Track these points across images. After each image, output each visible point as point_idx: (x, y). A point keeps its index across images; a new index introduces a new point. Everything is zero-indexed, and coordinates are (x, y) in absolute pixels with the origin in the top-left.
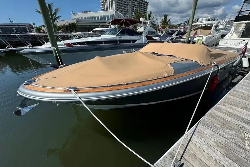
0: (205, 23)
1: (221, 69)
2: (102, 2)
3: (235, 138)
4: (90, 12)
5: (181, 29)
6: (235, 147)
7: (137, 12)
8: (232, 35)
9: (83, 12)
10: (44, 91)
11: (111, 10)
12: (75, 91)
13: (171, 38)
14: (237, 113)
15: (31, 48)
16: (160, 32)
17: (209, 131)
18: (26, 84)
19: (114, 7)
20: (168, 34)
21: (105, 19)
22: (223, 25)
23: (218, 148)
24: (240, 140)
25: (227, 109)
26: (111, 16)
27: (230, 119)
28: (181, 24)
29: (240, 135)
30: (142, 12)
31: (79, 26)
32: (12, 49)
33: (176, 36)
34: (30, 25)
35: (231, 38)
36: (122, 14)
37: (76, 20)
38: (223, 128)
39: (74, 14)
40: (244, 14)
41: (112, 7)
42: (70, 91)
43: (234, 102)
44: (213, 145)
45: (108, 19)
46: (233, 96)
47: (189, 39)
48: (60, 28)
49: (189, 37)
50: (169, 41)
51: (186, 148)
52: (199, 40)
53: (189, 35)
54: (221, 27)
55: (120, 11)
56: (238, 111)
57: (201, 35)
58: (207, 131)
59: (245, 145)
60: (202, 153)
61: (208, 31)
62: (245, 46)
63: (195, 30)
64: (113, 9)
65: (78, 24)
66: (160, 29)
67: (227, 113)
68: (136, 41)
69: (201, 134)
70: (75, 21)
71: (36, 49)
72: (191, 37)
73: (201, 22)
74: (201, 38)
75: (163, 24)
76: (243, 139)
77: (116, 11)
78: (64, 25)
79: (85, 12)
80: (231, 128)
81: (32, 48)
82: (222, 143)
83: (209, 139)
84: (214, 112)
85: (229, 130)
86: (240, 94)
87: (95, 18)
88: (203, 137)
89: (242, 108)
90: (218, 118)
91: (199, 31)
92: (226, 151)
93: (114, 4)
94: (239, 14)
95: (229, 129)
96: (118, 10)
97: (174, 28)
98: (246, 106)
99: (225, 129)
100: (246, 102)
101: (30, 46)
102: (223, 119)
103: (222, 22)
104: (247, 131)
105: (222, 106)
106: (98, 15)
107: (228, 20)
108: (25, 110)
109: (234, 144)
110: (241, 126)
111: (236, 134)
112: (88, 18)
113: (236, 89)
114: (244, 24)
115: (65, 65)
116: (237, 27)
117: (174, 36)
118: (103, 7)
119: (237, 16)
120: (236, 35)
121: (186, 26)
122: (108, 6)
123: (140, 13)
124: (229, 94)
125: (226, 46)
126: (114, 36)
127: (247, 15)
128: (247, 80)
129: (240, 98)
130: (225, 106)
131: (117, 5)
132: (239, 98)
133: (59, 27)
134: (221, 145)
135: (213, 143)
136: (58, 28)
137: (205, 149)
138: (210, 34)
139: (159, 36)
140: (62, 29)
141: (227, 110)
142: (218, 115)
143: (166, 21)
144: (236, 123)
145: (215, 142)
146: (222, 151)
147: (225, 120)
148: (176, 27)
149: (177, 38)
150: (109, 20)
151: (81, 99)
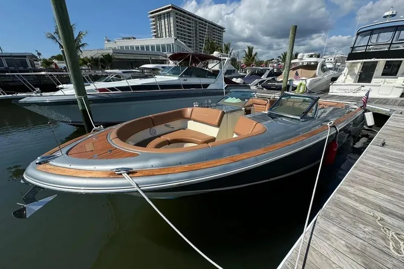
0: (307, 60)
1: (340, 130)
2: (154, 25)
3: (375, 239)
4: (134, 38)
5: (274, 67)
6: (376, 252)
7: (209, 41)
8: (346, 78)
9: (123, 39)
10: (75, 175)
11: (168, 37)
12: (128, 174)
13: (260, 80)
14: (371, 198)
15: (39, 94)
16: (243, 70)
17: (335, 229)
18: (40, 163)
19: (173, 33)
20: (255, 74)
21: (158, 49)
22: (332, 62)
23: (351, 256)
24: (381, 241)
25: (356, 191)
26: (169, 45)
27: (362, 208)
28: (273, 59)
29: (381, 233)
30: (215, 41)
31: (117, 59)
32: (5, 96)
33: (267, 77)
34: (33, 56)
35: (344, 82)
36: (185, 42)
37: (113, 50)
38: (354, 222)
39: (109, 41)
40: (359, 50)
41: (170, 32)
42: (121, 174)
43: (363, 180)
44: (345, 251)
45: (164, 50)
46: (360, 171)
47: (287, 83)
48: (85, 62)
49: (287, 81)
50: (257, 85)
51: (306, 258)
52: (301, 84)
53: (288, 78)
54: (329, 66)
55: (182, 38)
56: (372, 195)
57: (304, 78)
58: (334, 229)
59: (390, 249)
60: (330, 266)
61: (312, 72)
62: (366, 95)
63: (294, 69)
64: (170, 36)
65: (115, 56)
66: (243, 66)
67: (356, 198)
68: (209, 85)
69: (326, 235)
70: (111, 52)
71: (48, 97)
72: (290, 81)
73: (301, 59)
74: (304, 82)
75: (247, 60)
76: (384, 238)
77: (176, 39)
78: (92, 57)
79: (126, 38)
80: (366, 223)
81: (41, 95)
82: (357, 247)
83: (338, 243)
84: (338, 197)
85: (364, 226)
86: (369, 167)
87: (142, 48)
88: (330, 240)
89: (376, 189)
90: (345, 207)
91: (299, 71)
92: (364, 259)
93: (172, 29)
94: (352, 51)
95: (363, 224)
96: (178, 37)
97: (263, 67)
98: (380, 187)
99: (357, 224)
100: (380, 180)
101: (38, 92)
102: (352, 208)
103: (329, 59)
104: (389, 226)
105: (348, 188)
106: (147, 44)
107: (337, 56)
108: (33, 208)
109: (373, 248)
110: (379, 218)
111: (374, 232)
112: (132, 47)
113: (364, 160)
114: (360, 64)
115: (101, 126)
116: (351, 67)
117: (264, 77)
118: (155, 32)
119: (350, 52)
120: (351, 79)
121: (280, 63)
122: (164, 31)
123: (212, 43)
124: (355, 167)
125: (339, 94)
126: (175, 78)
127: (362, 51)
128: (377, 146)
129: (371, 174)
130: (352, 187)
131: (177, 29)
132: (369, 174)
133: (83, 60)
134: (356, 251)
135: (345, 249)
136: (81, 62)
137: (334, 258)
138: (315, 76)
139: (242, 77)
140: (88, 64)
141: (356, 193)
142: (344, 201)
143: (252, 55)
144: (372, 214)
145: (348, 247)
146: (359, 260)
147: (356, 210)
148: (266, 65)
149: (269, 81)
150: (165, 52)
151: (139, 188)
